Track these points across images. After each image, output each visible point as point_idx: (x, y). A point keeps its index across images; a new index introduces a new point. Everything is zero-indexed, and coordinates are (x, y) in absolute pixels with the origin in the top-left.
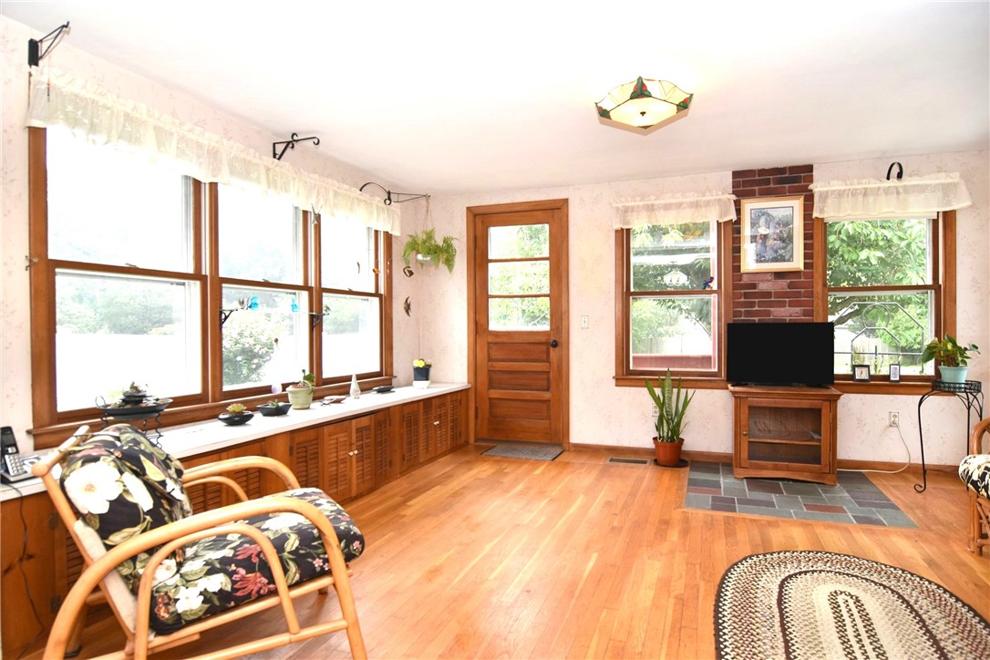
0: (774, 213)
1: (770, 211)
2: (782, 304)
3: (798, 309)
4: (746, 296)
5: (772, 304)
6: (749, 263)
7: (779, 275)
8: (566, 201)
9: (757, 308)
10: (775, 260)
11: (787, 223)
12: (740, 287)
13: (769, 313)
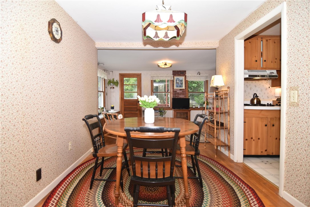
0: (179, 79)
1: (179, 78)
2: (181, 95)
3: (184, 96)
4: (175, 93)
5: (179, 95)
6: (175, 88)
7: (181, 90)
8: (141, 74)
9: (177, 95)
10: (180, 87)
11: (182, 81)
12: (175, 92)
13: (179, 96)
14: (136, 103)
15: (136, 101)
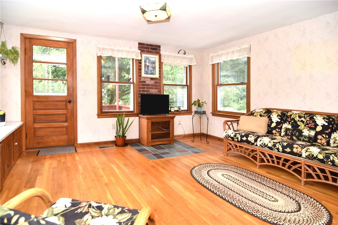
0: (150, 59)
1: (150, 58)
2: (152, 88)
3: (157, 90)
4: (143, 85)
5: (149, 88)
6: (143, 75)
7: (152, 79)
8: (75, 40)
9: (145, 89)
10: (151, 74)
11: (154, 63)
12: (141, 83)
13: (149, 91)
14: (64, 103)
15: (64, 99)
